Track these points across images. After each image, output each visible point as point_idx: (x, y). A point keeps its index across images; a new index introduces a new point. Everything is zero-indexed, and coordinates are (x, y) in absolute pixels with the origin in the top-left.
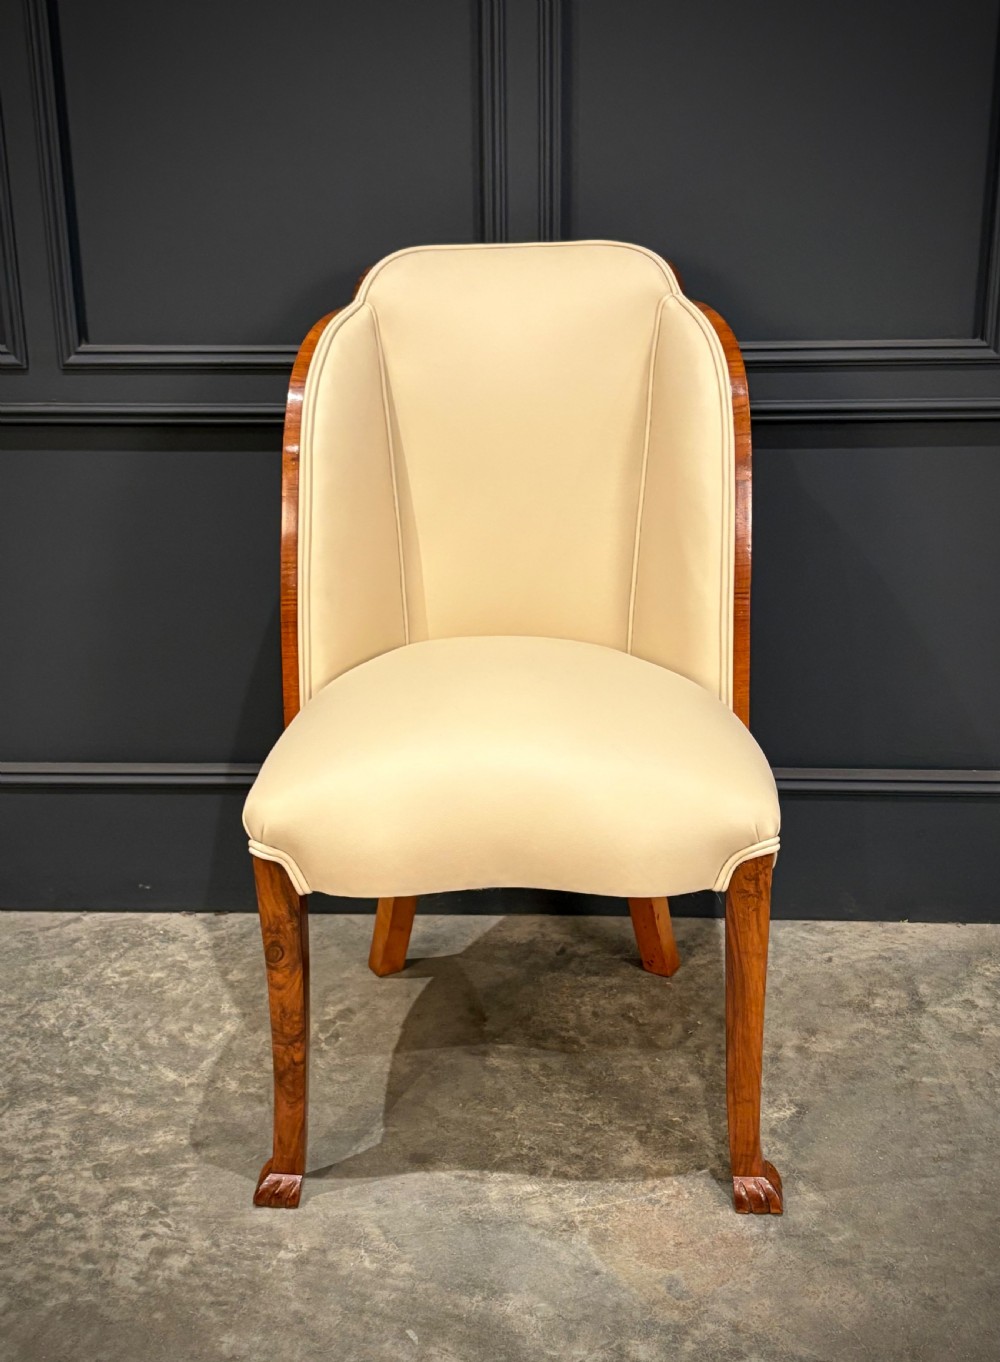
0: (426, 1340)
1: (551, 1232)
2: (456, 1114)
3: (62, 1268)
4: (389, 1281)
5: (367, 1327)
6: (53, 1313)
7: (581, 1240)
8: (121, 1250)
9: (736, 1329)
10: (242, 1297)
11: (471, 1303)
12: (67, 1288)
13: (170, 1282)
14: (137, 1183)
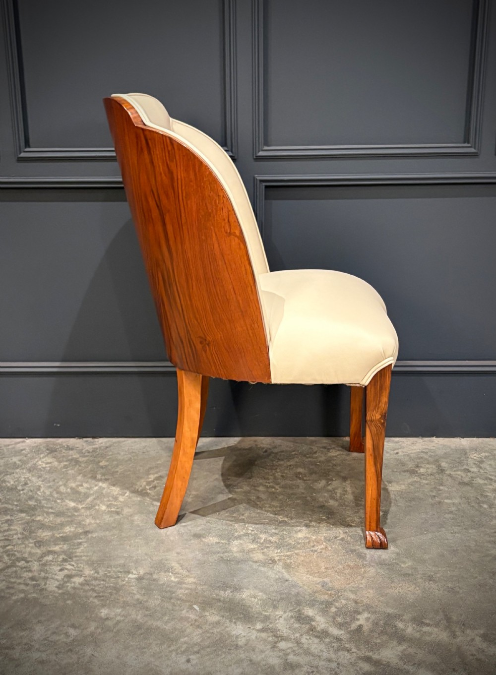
0: (203, 609)
1: (264, 564)
3: (20, 584)
4: (184, 586)
5: (174, 605)
6: (16, 601)
7: (278, 567)
8: (50, 576)
9: (356, 602)
10: (111, 594)
11: (226, 594)
12: (23, 591)
13: (74, 588)
14: (56, 548)
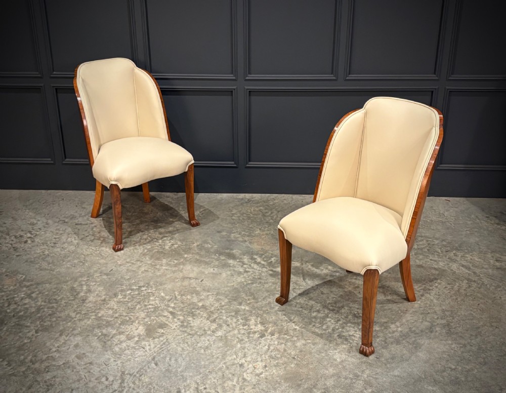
0: (220, 255)
1: (242, 242)
2: (226, 226)
6: (155, 252)
7: (247, 243)
9: (272, 254)
11: (228, 251)
12: (157, 249)
14: (167, 235)
